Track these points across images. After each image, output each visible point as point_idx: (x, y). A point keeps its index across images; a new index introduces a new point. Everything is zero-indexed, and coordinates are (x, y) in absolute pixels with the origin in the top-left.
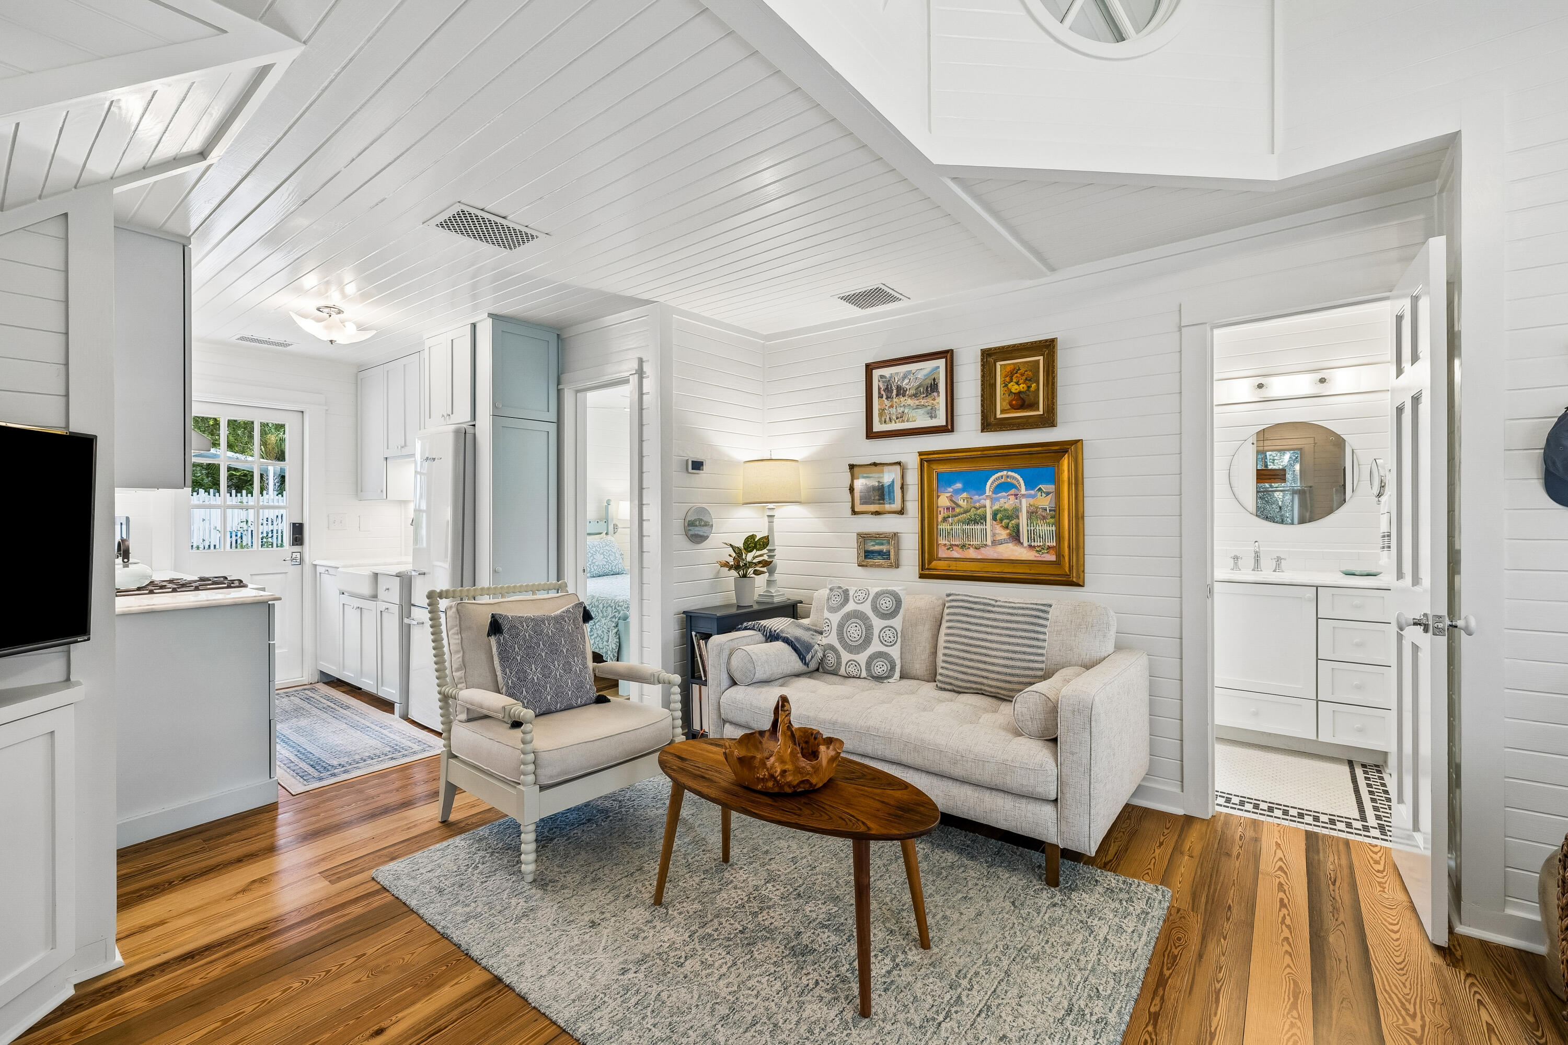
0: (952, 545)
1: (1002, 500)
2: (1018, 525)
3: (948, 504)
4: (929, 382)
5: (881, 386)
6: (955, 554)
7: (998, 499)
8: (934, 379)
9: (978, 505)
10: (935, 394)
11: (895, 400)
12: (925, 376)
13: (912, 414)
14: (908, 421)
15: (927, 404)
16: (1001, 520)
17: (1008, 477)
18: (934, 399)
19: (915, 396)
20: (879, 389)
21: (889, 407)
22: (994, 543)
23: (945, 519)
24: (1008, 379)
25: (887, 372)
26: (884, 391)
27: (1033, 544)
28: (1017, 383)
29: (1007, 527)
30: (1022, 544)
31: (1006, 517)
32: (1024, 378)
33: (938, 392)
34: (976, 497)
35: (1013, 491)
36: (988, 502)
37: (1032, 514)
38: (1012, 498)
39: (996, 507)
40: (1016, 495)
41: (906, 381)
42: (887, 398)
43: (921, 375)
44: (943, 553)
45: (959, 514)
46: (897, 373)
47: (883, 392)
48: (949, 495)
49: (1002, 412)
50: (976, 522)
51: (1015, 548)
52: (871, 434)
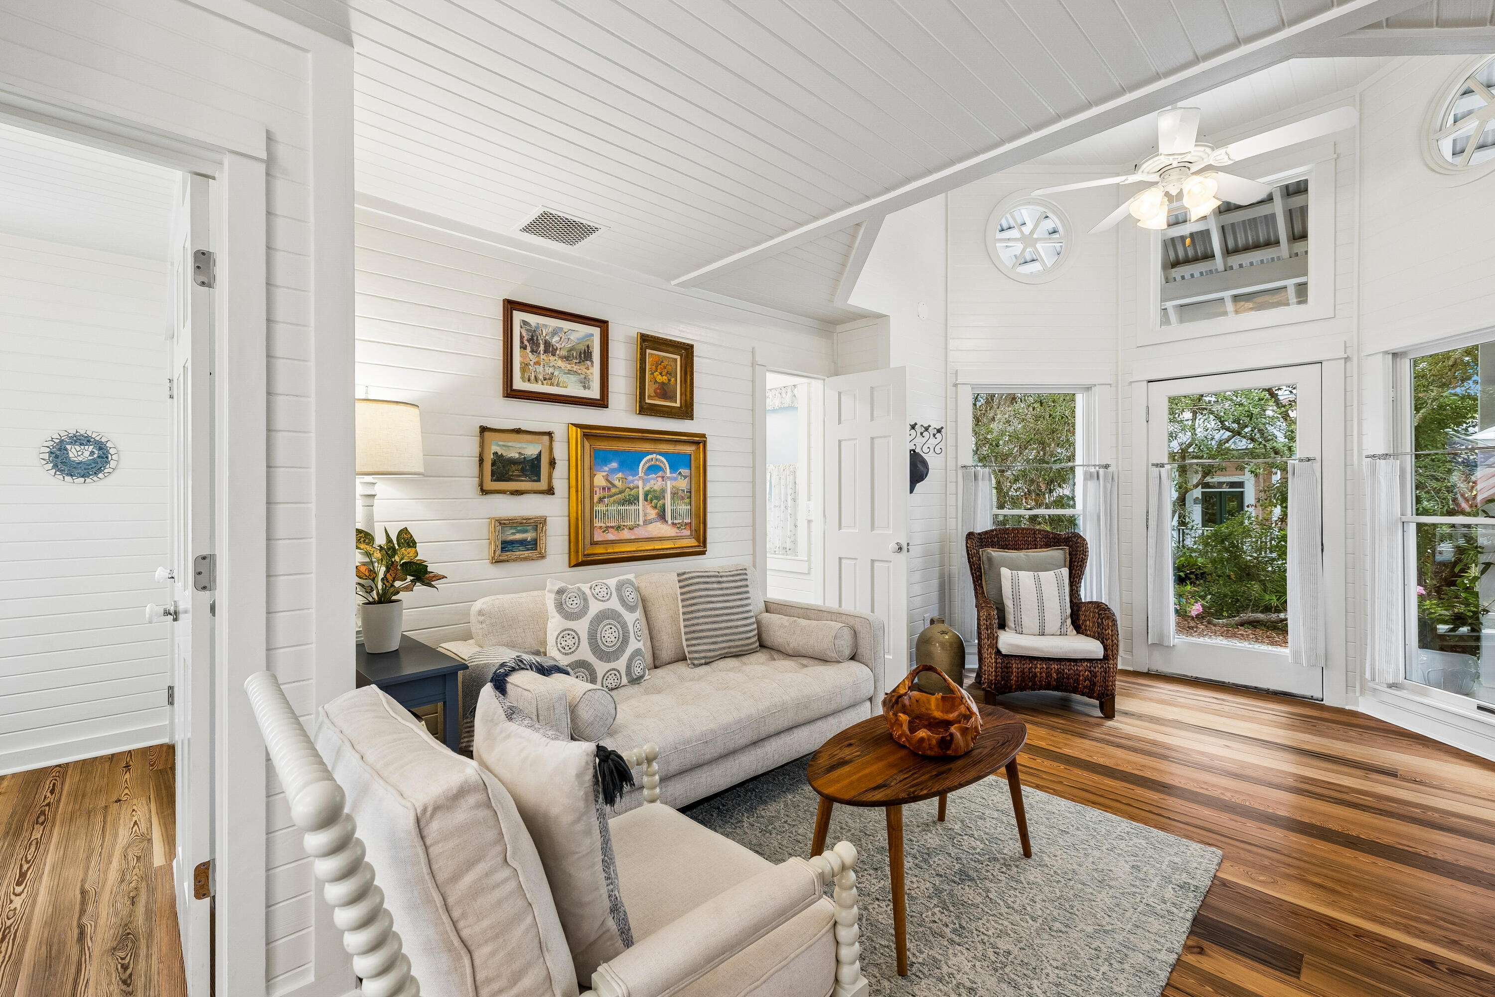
0: (607, 527)
1: (652, 482)
2: (664, 505)
3: (604, 483)
4: (582, 347)
5: (524, 334)
6: (611, 536)
7: (648, 481)
8: (588, 347)
9: (631, 485)
10: (589, 363)
11: (542, 357)
12: (578, 339)
13: (563, 378)
14: (558, 385)
15: (579, 372)
16: (651, 501)
17: (657, 460)
18: (588, 368)
19: (567, 358)
20: (522, 337)
21: (535, 363)
22: (647, 522)
23: (601, 500)
24: (654, 367)
25: (534, 319)
26: (528, 341)
27: (675, 522)
28: (661, 374)
29: (655, 507)
30: (667, 522)
31: (655, 497)
32: (666, 371)
33: (592, 362)
34: (630, 478)
35: (660, 474)
36: (641, 483)
37: (674, 494)
38: (660, 479)
39: (647, 488)
40: (663, 477)
41: (556, 338)
42: (532, 351)
43: (574, 337)
44: (598, 536)
45: (615, 495)
46: (545, 326)
47: (526, 343)
48: (605, 474)
49: (650, 397)
50: (630, 502)
51: (662, 526)
52: (511, 393)
